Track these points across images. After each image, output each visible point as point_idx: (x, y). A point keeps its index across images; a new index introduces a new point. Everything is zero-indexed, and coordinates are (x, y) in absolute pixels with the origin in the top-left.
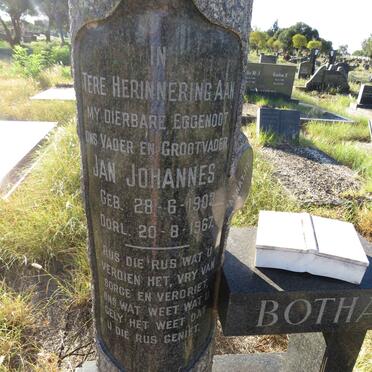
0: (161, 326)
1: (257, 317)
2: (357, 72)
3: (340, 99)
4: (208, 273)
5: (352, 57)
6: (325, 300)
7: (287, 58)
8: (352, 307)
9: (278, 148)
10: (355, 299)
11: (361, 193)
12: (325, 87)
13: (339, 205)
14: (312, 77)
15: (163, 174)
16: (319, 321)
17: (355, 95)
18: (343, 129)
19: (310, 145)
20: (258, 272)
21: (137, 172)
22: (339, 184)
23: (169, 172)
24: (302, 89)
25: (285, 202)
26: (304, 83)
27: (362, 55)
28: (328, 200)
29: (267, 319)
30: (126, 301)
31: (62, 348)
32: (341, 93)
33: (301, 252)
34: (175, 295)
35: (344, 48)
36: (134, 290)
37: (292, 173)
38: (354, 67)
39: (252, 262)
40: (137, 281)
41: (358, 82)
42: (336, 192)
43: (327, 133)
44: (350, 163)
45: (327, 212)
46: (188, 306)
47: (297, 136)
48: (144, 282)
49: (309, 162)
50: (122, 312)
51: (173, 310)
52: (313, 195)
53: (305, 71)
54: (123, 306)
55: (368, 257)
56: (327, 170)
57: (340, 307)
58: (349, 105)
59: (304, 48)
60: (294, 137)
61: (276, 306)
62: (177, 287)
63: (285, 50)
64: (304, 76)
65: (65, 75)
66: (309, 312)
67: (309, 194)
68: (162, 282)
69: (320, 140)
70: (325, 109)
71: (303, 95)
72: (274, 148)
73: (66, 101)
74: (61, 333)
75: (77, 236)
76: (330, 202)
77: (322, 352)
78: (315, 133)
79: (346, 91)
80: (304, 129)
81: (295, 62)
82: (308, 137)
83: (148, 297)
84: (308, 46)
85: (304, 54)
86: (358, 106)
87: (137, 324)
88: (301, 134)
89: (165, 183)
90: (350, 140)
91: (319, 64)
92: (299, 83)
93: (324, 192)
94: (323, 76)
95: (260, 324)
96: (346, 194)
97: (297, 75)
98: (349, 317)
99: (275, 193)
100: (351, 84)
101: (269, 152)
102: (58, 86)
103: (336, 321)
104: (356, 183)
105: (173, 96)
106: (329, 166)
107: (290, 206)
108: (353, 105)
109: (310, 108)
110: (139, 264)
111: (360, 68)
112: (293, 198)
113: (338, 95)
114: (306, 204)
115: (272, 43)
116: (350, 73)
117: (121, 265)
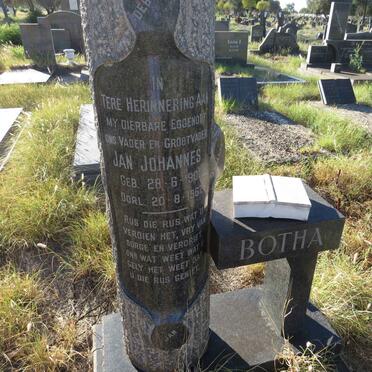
0: (172, 268)
1: (240, 253)
2: (305, 30)
3: (291, 59)
4: (202, 226)
5: (299, 15)
6: (285, 234)
7: (239, 21)
8: (304, 237)
9: (240, 114)
10: (305, 231)
11: (315, 148)
12: (277, 49)
13: (298, 161)
14: (264, 40)
15: (166, 161)
16: (283, 250)
17: (305, 55)
18: (296, 90)
19: (268, 108)
20: (237, 221)
21: (148, 161)
22: (296, 143)
23: (170, 158)
24: (256, 53)
25: (252, 163)
26: (258, 46)
27: (308, 12)
28: (288, 158)
29: (247, 253)
30: (145, 254)
31: (75, 314)
32: (291, 53)
33: (265, 203)
34: (181, 244)
35: (291, 6)
36: (151, 244)
37: (255, 136)
38: (302, 25)
39: (232, 215)
40: (153, 238)
41: (307, 41)
42: (294, 150)
43: (283, 95)
44: (304, 122)
45: (288, 169)
46: (190, 252)
47: (256, 101)
48: (158, 238)
49: (269, 124)
50: (142, 262)
51: (179, 256)
52: (275, 155)
53: (257, 34)
54: (143, 258)
55: (311, 201)
56: (285, 130)
57: (296, 238)
58: (300, 66)
59: (254, 8)
60: (253, 102)
61: (252, 243)
62: (182, 238)
63: (236, 11)
64: (256, 39)
65: (18, 56)
66: (275, 244)
67: (271, 154)
68: (171, 236)
69: (277, 102)
70: (279, 71)
71: (257, 58)
72: (236, 114)
73: (27, 84)
74: (71, 302)
75: (70, 216)
76: (289, 159)
77: (289, 274)
78: (272, 97)
79: (296, 51)
80: (262, 93)
81: (246, 23)
82: (266, 101)
83: (162, 248)
84: (257, 7)
85: (254, 14)
86: (308, 66)
87: (154, 270)
88: (259, 98)
89: (168, 166)
90: (303, 99)
91: (269, 25)
92: (253, 46)
93: (284, 151)
94: (275, 39)
95: (242, 258)
96: (302, 150)
97: (250, 37)
98: (303, 245)
99: (242, 156)
100: (300, 44)
101: (233, 119)
102: (13, 69)
103: (294, 248)
104: (311, 140)
105: (169, 108)
106: (287, 126)
107: (256, 167)
108: (304, 66)
109: (265, 72)
110: (153, 225)
111: (307, 26)
112: (258, 159)
113: (289, 56)
114: (270, 163)
115: (222, 6)
116: (298, 32)
117: (140, 228)
